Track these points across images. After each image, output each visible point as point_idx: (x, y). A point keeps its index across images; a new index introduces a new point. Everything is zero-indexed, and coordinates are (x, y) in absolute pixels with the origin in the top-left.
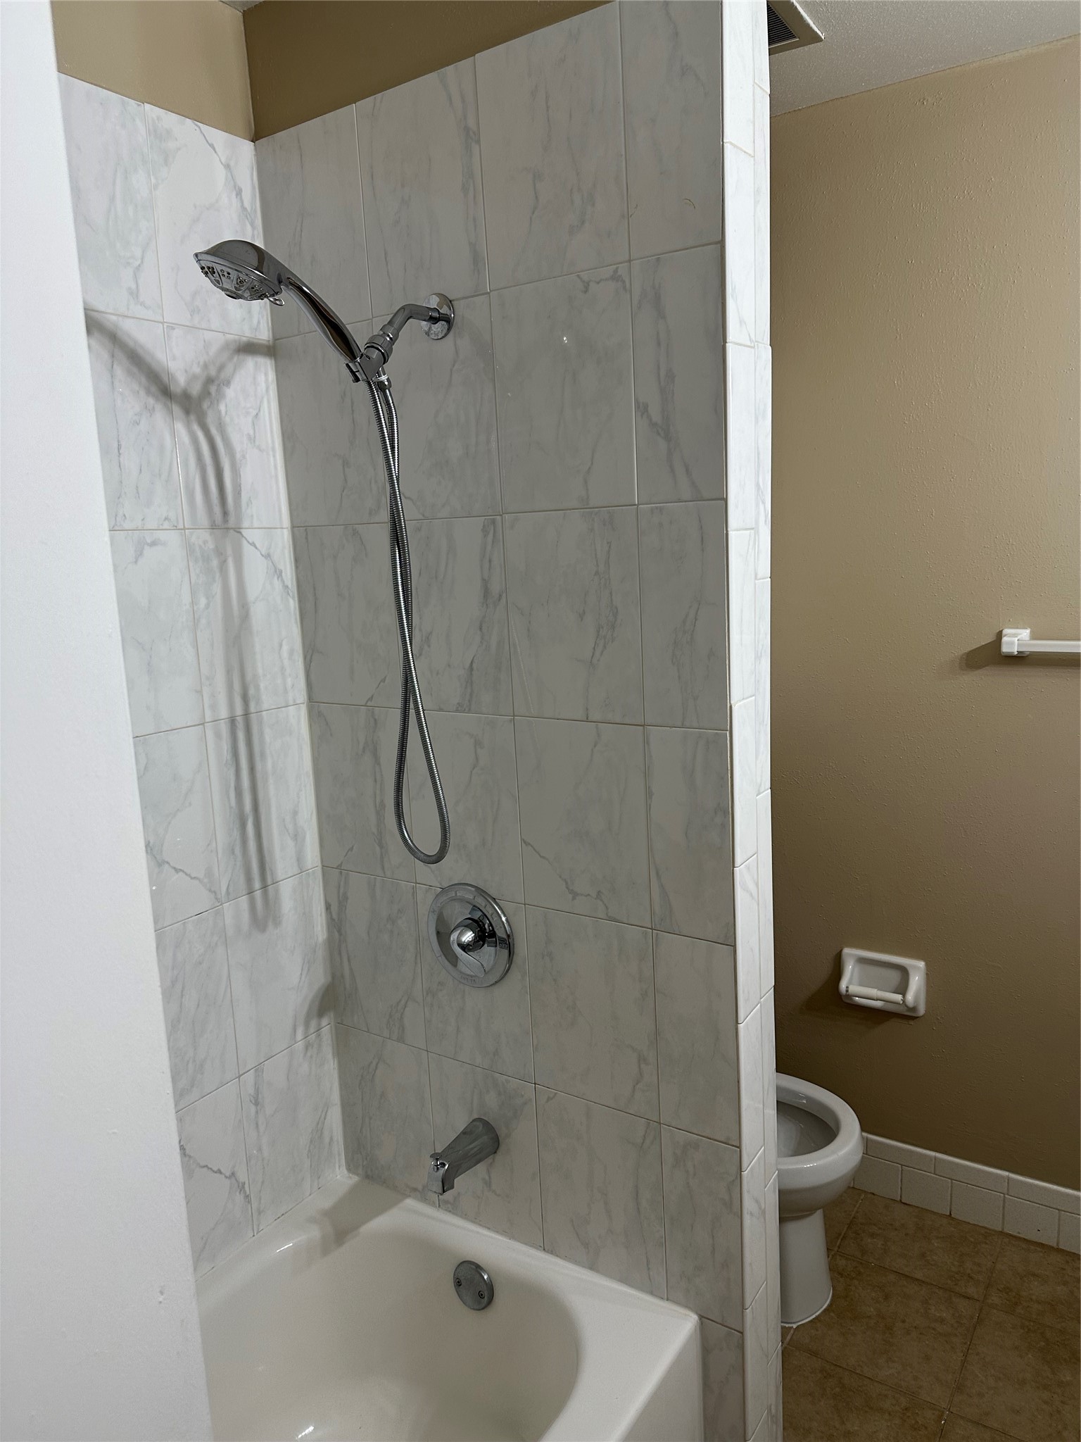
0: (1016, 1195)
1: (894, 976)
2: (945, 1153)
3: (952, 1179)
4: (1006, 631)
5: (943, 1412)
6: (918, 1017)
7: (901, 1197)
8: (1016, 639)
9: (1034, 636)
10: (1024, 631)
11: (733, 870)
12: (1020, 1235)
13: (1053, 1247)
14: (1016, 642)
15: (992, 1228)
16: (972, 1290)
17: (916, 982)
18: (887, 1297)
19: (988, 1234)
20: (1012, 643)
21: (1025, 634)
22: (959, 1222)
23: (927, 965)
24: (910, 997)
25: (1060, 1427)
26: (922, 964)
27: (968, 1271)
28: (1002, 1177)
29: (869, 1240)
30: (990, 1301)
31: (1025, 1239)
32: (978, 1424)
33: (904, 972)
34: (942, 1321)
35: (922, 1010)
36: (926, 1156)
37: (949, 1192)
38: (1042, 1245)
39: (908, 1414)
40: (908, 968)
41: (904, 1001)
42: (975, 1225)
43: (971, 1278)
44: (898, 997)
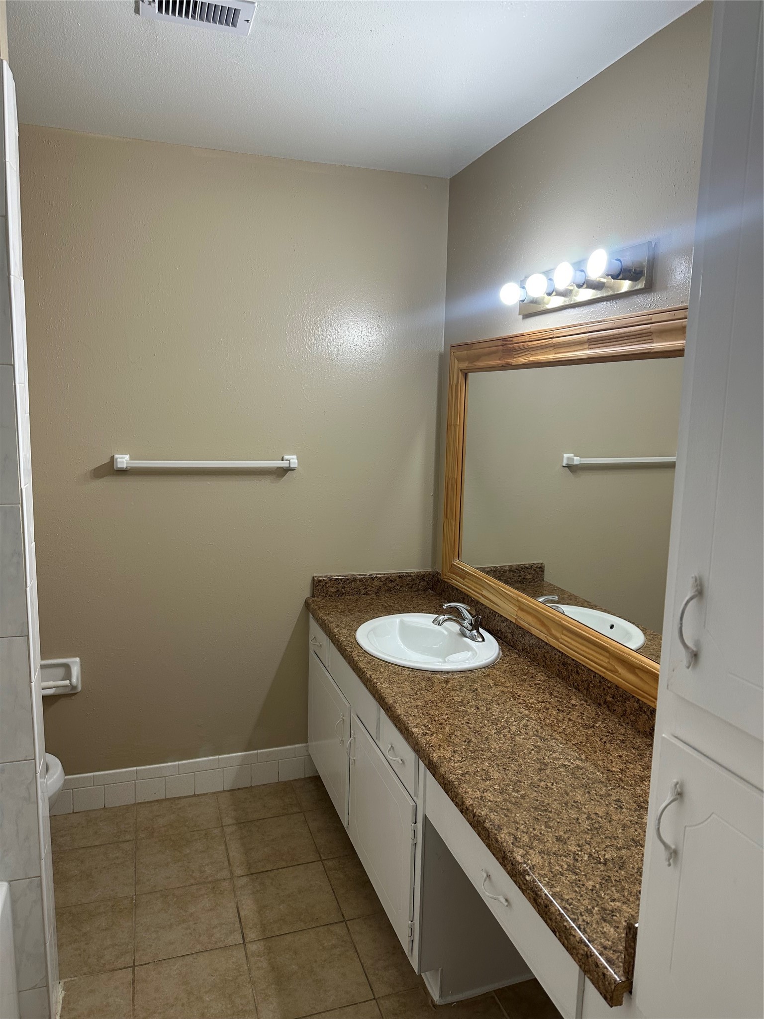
0: (142, 778)
1: (61, 671)
2: (99, 770)
3: (104, 785)
4: (116, 456)
5: (133, 897)
6: (76, 693)
7: (73, 810)
8: (123, 460)
9: (131, 459)
10: (126, 455)
11: (26, 589)
12: (146, 801)
13: (163, 800)
14: (125, 462)
15: (130, 803)
16: (128, 837)
17: (76, 671)
18: (82, 862)
19: (127, 808)
20: (123, 462)
21: (127, 457)
22: (111, 809)
23: (80, 659)
24: (74, 680)
25: (191, 873)
26: (78, 659)
27: (124, 829)
28: (133, 771)
29: (61, 839)
30: (139, 838)
31: (148, 802)
32: (152, 892)
33: (67, 667)
34: (117, 858)
35: (80, 688)
36: (88, 777)
37: (103, 793)
38: (157, 801)
39: (114, 908)
40: (69, 664)
41: (71, 684)
42: (120, 806)
43: (126, 831)
44: (67, 682)
